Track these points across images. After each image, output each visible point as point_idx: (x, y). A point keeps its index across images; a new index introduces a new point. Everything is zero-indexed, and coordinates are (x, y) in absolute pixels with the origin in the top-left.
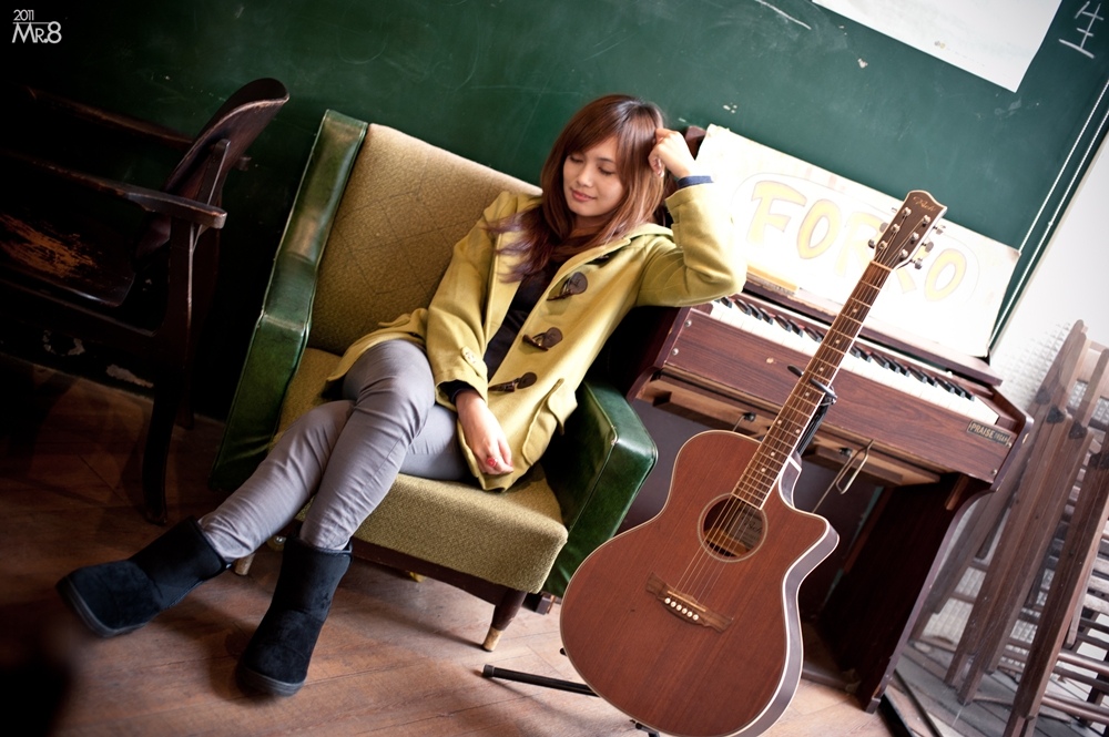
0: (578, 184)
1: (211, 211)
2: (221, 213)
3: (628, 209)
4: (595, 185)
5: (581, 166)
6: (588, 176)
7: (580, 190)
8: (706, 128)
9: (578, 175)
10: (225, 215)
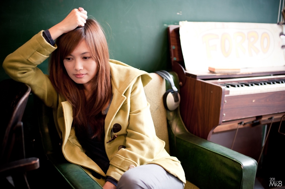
0: (76, 70)
1: (31, 161)
2: (36, 160)
3: (105, 71)
4: (85, 68)
5: (73, 61)
6: (80, 65)
7: (78, 73)
8: (178, 24)
9: (74, 66)
10: (38, 160)
